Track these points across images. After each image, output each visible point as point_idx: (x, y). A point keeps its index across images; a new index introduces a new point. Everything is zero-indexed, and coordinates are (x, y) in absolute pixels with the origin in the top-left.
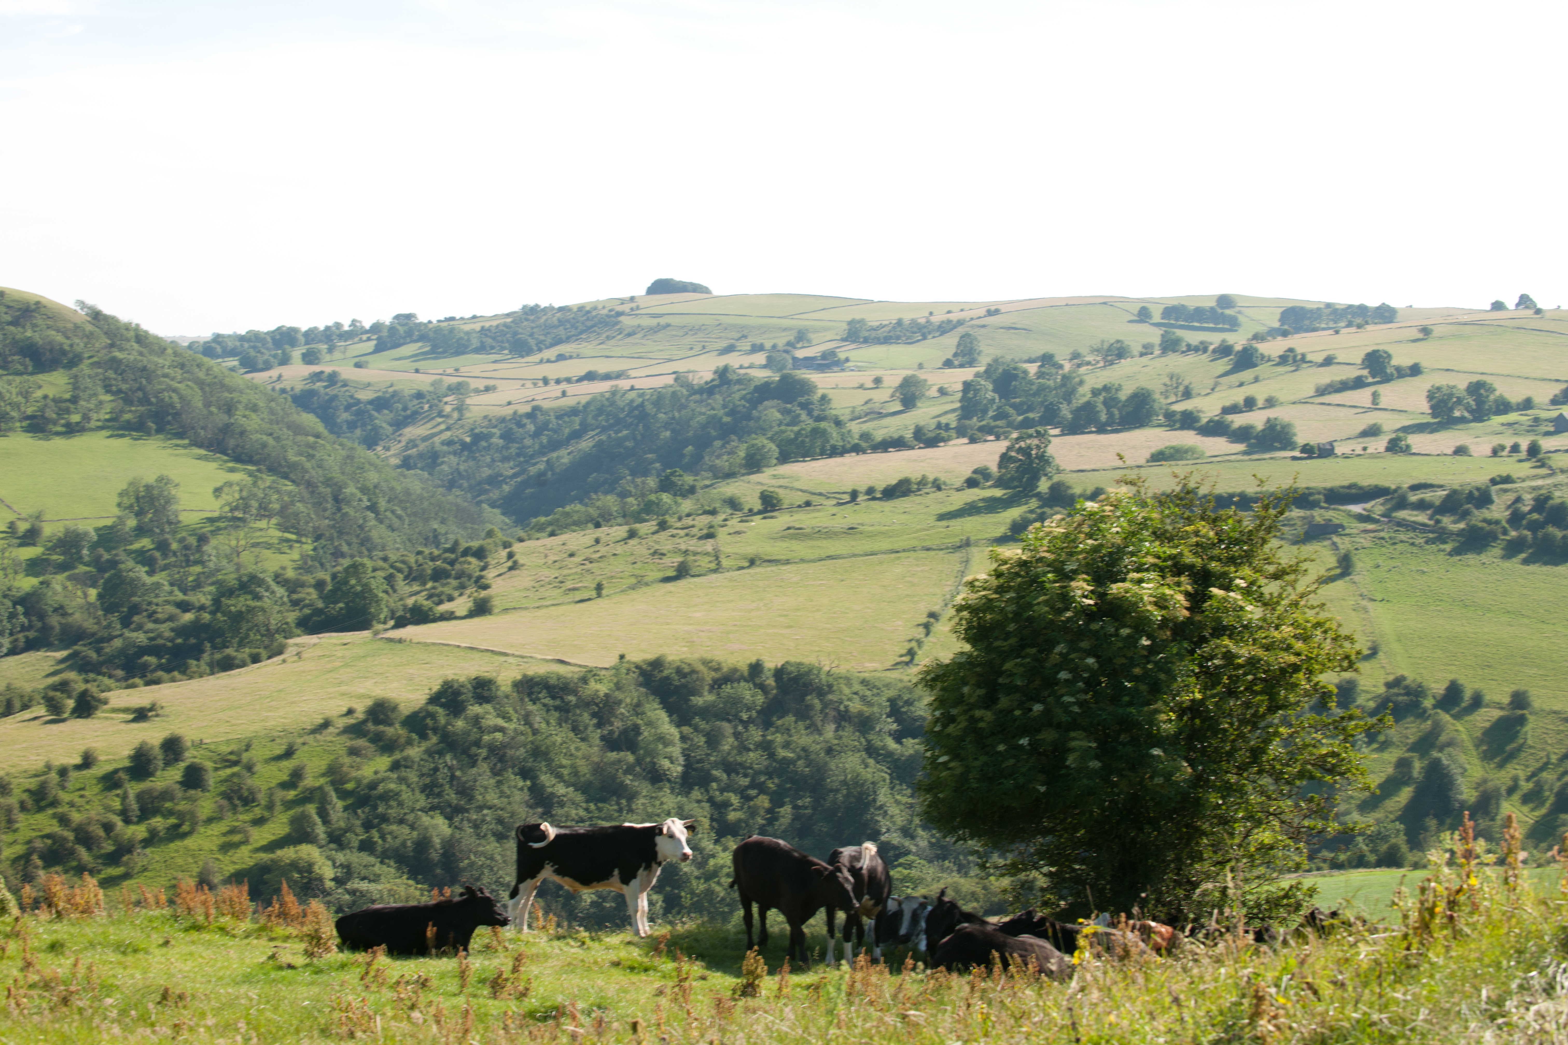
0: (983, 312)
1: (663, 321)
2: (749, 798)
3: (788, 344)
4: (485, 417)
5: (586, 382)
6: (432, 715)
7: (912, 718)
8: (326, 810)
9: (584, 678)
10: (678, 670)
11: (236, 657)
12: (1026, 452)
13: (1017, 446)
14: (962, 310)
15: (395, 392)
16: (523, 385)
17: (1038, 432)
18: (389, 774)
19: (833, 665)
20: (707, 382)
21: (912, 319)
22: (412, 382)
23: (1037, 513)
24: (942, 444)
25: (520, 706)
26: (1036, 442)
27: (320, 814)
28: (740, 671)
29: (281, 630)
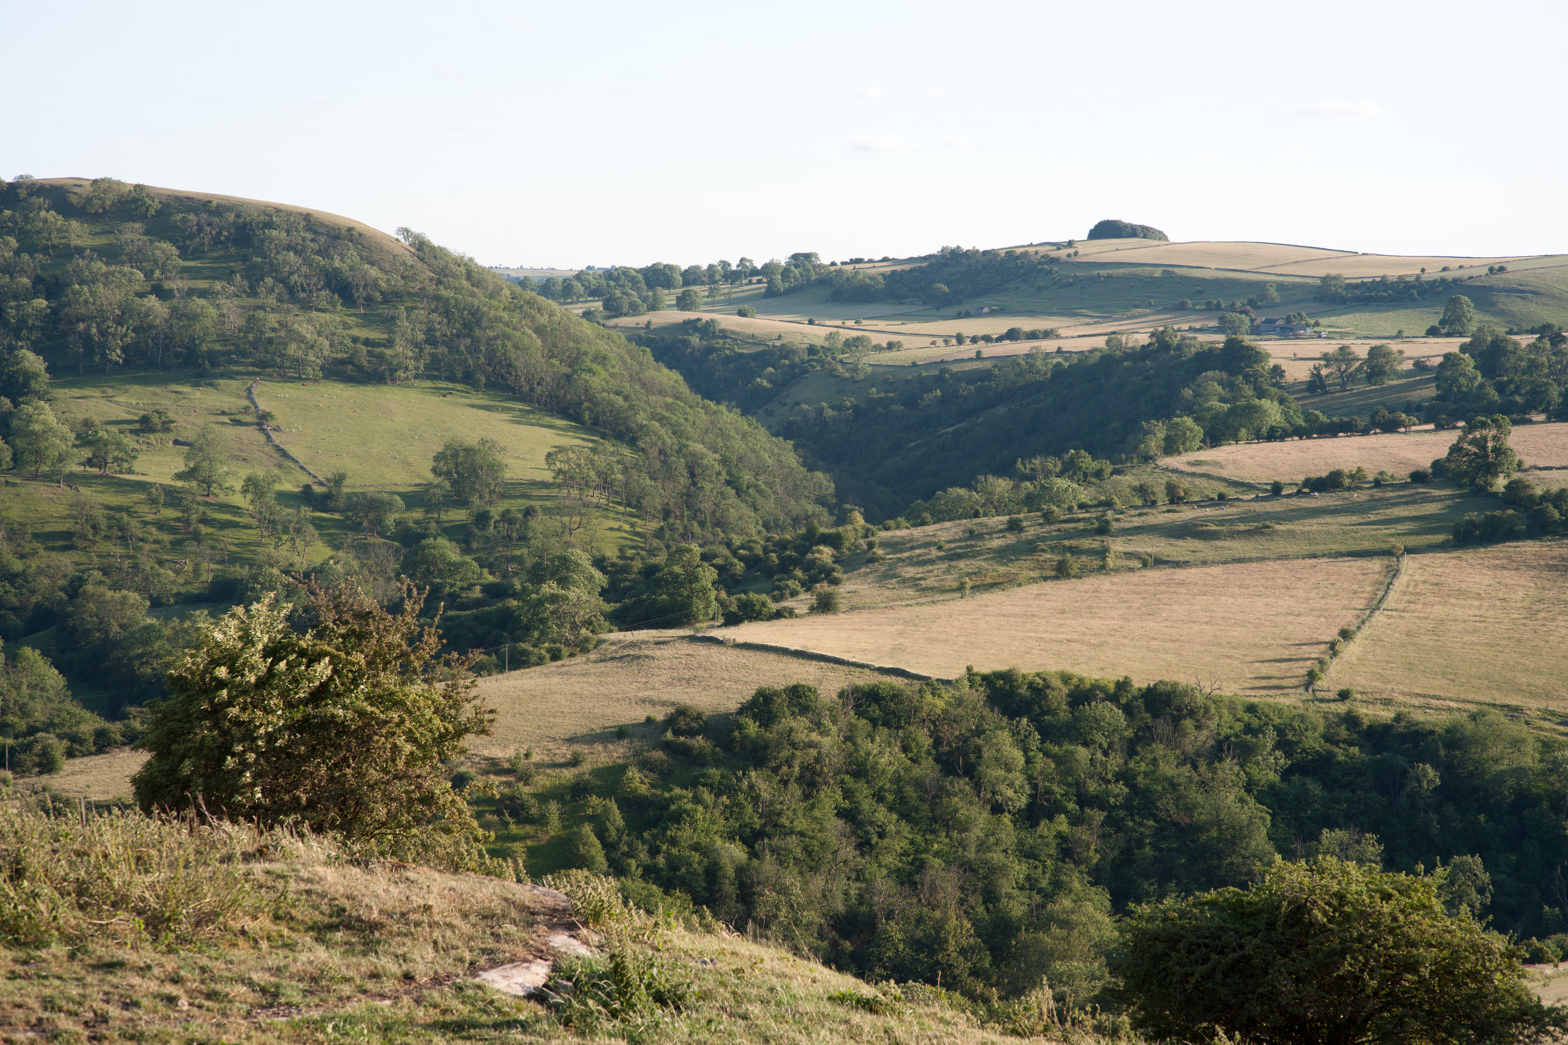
0: (1486, 270)
1: (1103, 272)
3: (1249, 302)
5: (1007, 342)
6: (740, 727)
7: (1304, 750)
8: (607, 830)
9: (920, 691)
10: (1031, 686)
11: (532, 653)
12: (1481, 444)
13: (1471, 436)
14: (1461, 267)
15: (783, 345)
16: (933, 343)
17: (1494, 421)
18: (684, 792)
19: (1215, 686)
20: (1143, 346)
21: (1400, 277)
22: (804, 335)
23: (1486, 516)
24: (1403, 430)
25: (843, 720)
26: (1494, 432)
27: (601, 834)
28: (1103, 689)
29: (588, 623)
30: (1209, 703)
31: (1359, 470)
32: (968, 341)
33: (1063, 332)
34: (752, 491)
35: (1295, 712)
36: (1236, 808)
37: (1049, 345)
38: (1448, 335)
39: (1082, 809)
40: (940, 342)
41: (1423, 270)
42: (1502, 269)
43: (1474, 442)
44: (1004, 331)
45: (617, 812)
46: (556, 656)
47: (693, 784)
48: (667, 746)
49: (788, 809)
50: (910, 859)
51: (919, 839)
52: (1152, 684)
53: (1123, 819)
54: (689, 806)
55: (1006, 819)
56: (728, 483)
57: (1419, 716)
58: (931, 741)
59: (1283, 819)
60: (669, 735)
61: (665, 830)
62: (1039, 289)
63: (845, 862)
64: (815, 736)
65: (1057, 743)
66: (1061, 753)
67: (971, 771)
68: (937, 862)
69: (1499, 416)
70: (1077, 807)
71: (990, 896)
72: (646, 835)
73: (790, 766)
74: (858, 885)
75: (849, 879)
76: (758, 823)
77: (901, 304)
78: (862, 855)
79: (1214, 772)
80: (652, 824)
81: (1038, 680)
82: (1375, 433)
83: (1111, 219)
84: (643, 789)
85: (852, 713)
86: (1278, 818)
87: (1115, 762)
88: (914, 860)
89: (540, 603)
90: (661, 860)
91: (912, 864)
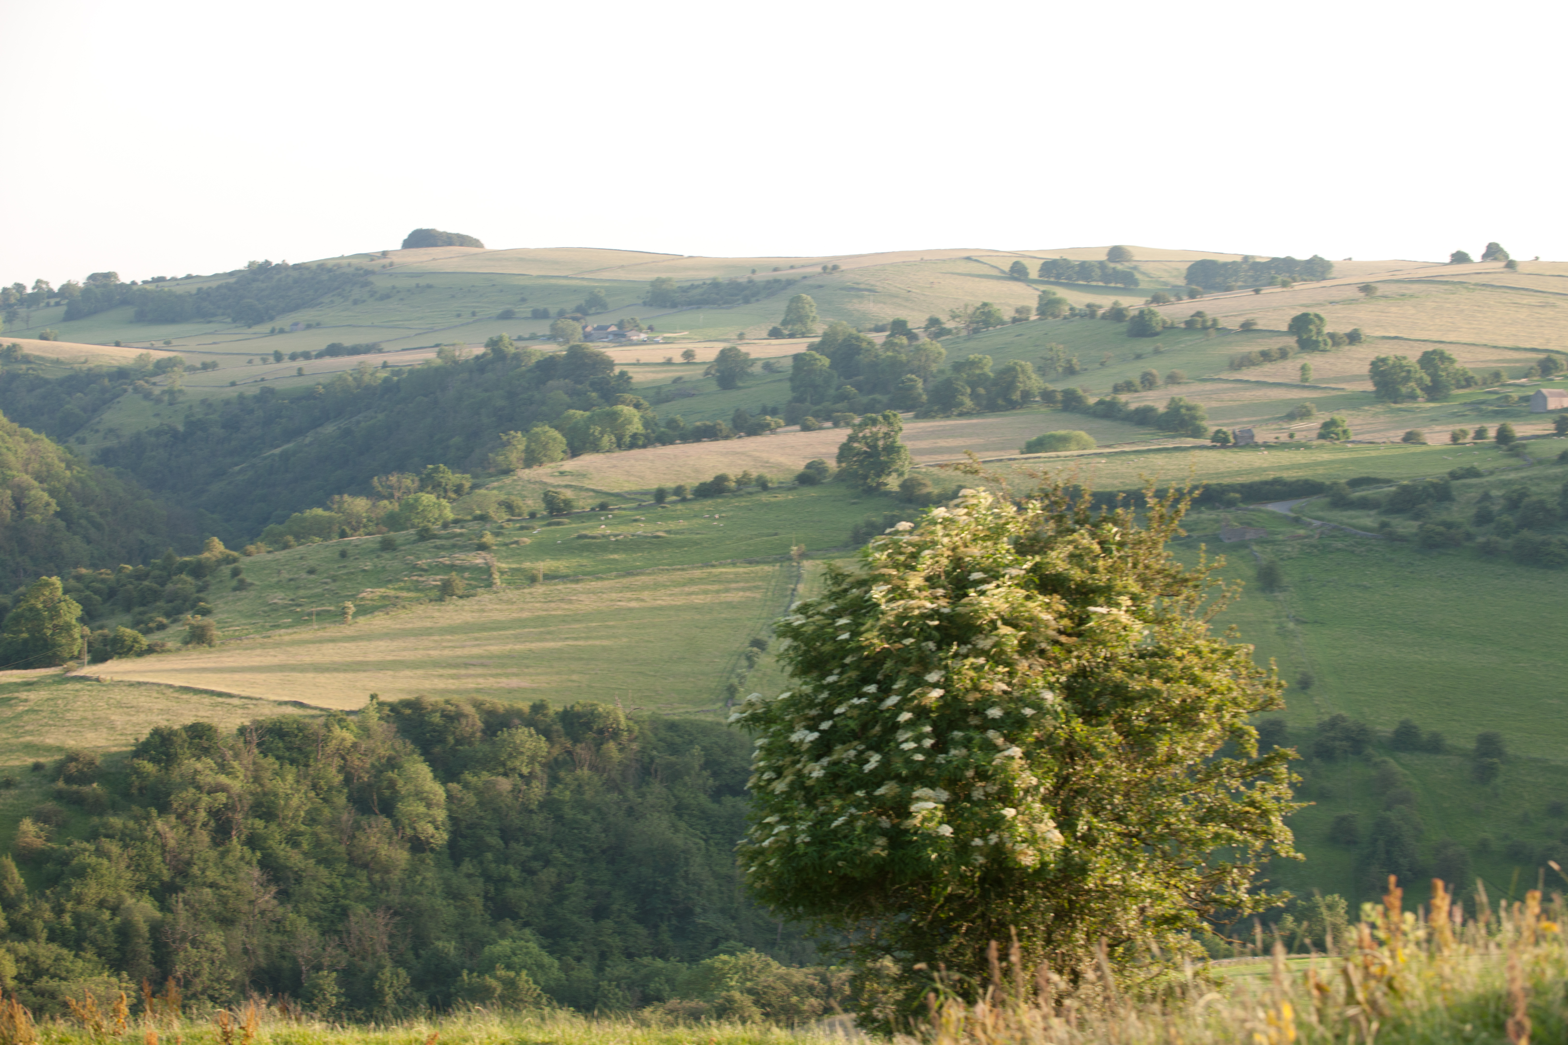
0: (819, 269)
1: (422, 282)
2: (532, 872)
3: (579, 309)
4: (203, 402)
5: (329, 358)
6: (137, 772)
7: (732, 770)
8: (5, 889)
9: (326, 726)
10: (443, 714)
12: (872, 442)
13: (861, 434)
14: (791, 267)
15: (90, 369)
16: (250, 362)
17: (886, 418)
18: (85, 845)
19: (635, 706)
20: (479, 357)
21: (731, 279)
22: (111, 358)
23: (885, 517)
24: (770, 432)
25: (247, 760)
26: (885, 429)
28: (519, 713)
30: (631, 723)
31: (745, 474)
32: (287, 358)
33: (385, 347)
34: (83, 522)
36: (669, 834)
37: (373, 360)
38: (792, 336)
39: (506, 843)
40: (257, 360)
41: (753, 272)
42: (835, 268)
43: (864, 440)
44: (323, 346)
45: (15, 870)
47: (93, 836)
48: (59, 796)
49: (199, 859)
50: (330, 906)
51: (338, 883)
52: (569, 706)
54: (93, 860)
55: (429, 859)
58: (341, 777)
59: (717, 844)
60: (61, 784)
61: (68, 887)
62: (355, 302)
63: (263, 913)
64: (223, 779)
65: (475, 774)
66: (480, 784)
67: (388, 808)
68: (361, 909)
69: (887, 412)
70: (501, 842)
71: (420, 941)
72: (48, 892)
73: (196, 812)
74: (279, 937)
75: (269, 931)
76: (166, 875)
77: (210, 322)
78: (282, 903)
79: (643, 795)
80: (54, 880)
81: (450, 707)
82: (742, 437)
83: (425, 227)
84: (39, 843)
85: (256, 751)
86: (711, 842)
87: (537, 790)
88: (336, 906)
90: (67, 919)
91: (333, 912)
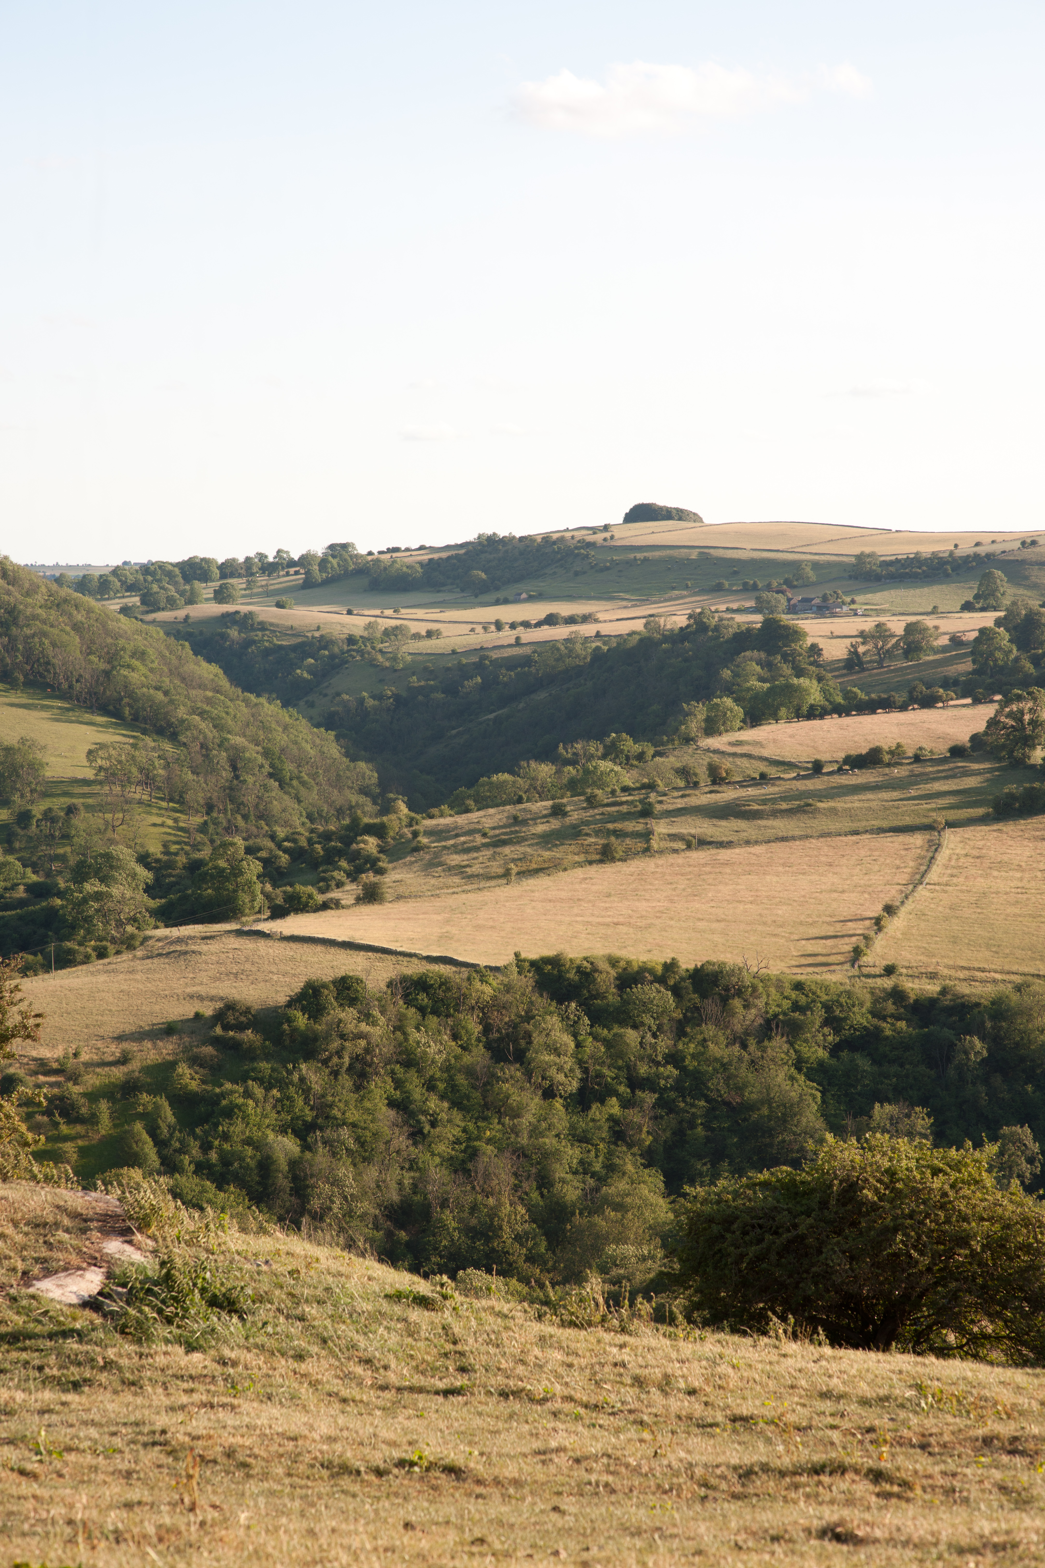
1: (641, 555)
3: (785, 582)
4: (426, 668)
5: (546, 627)
7: (851, 1026)
8: (159, 1128)
9: (469, 979)
10: (579, 970)
11: (78, 952)
12: (1018, 716)
13: (1007, 710)
14: (993, 542)
15: (322, 636)
16: (472, 630)
17: (1029, 694)
18: (236, 1087)
19: (762, 965)
20: (681, 628)
21: (933, 553)
22: (343, 625)
23: (1025, 789)
24: (940, 705)
25: (392, 1010)
26: (1030, 704)
27: (153, 1132)
28: (651, 971)
29: (134, 920)
30: (756, 981)
31: (899, 746)
33: (601, 616)
34: (295, 783)
35: (842, 988)
36: (786, 1085)
37: (588, 630)
38: (983, 609)
40: (479, 629)
41: (956, 546)
43: (1010, 715)
44: (542, 616)
45: (168, 1108)
46: (102, 954)
47: (242, 1078)
48: (216, 1042)
49: (340, 1101)
50: (463, 1147)
51: (471, 1126)
52: (699, 964)
53: (674, 1101)
54: (240, 1101)
55: (558, 1103)
56: (271, 775)
57: (964, 989)
58: (481, 1028)
59: (833, 1095)
60: (218, 1030)
61: (216, 1125)
62: (576, 574)
63: (398, 1152)
64: (364, 1027)
65: (606, 1026)
66: (611, 1036)
67: (520, 1057)
68: (490, 1149)
69: (1035, 689)
71: (544, 1181)
72: (198, 1130)
73: (340, 1057)
74: (412, 1174)
75: (402, 1168)
76: (309, 1115)
77: (438, 591)
78: (415, 1144)
79: (764, 1050)
80: (203, 1120)
81: (585, 964)
82: (914, 709)
83: (646, 501)
84: (194, 1086)
86: (828, 1095)
87: (664, 1044)
88: (467, 1147)
89: (85, 901)
90: (214, 1156)
91: (464, 1151)
